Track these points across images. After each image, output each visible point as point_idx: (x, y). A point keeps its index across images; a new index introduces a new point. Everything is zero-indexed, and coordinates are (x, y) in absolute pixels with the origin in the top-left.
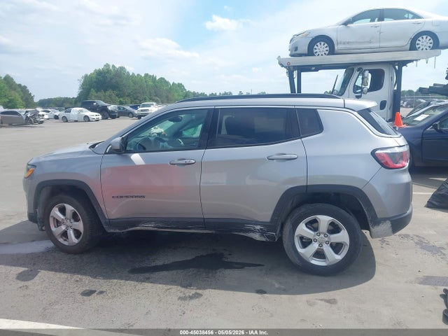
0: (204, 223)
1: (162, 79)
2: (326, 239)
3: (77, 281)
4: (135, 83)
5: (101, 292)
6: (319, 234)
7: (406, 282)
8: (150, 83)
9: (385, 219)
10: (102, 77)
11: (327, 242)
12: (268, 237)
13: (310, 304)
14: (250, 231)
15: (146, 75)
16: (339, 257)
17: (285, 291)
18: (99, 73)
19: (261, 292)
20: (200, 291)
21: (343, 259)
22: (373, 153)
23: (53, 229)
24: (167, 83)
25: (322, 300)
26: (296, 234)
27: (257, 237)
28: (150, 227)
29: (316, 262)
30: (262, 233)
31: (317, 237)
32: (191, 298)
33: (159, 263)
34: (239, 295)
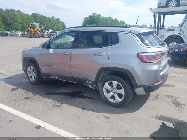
0: (72, 79)
1: (116, 19)
2: (116, 91)
3: (27, 94)
4: (104, 21)
5: (31, 99)
6: (113, 89)
7: (149, 116)
8: (110, 21)
9: (141, 86)
10: (92, 18)
11: (116, 93)
12: (94, 87)
13: (98, 117)
14: (88, 84)
15: (109, 18)
16: (120, 100)
17: (93, 110)
18: (90, 17)
19: (83, 109)
20: (62, 104)
21: (122, 101)
22: (138, 55)
23: (28, 75)
24: (118, 21)
25: (104, 116)
26: (104, 87)
27: (90, 86)
28: (55, 78)
29: (111, 100)
30: (92, 85)
31: (112, 90)
32: (57, 106)
33: (58, 92)
34: (75, 108)
